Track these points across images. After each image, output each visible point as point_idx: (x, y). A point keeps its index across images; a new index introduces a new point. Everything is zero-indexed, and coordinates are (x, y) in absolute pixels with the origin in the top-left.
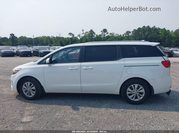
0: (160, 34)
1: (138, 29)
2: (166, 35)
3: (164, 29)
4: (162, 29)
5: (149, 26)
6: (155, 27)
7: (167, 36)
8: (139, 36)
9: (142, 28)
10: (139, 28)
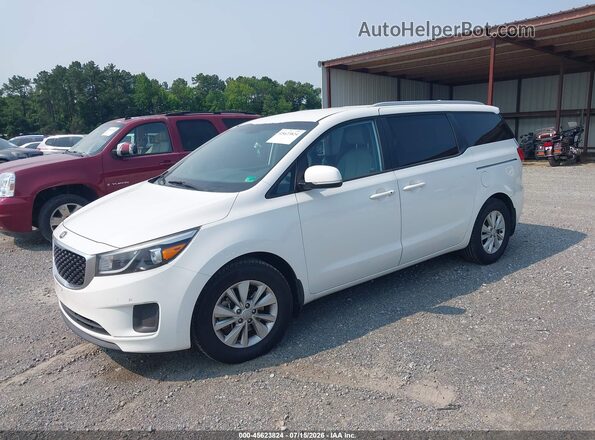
0: (133, 92)
1: (53, 71)
2: (152, 95)
3: (144, 74)
4: (135, 77)
5: (92, 63)
6: (112, 67)
7: (156, 97)
8: (66, 98)
9: (71, 67)
10: (60, 70)
